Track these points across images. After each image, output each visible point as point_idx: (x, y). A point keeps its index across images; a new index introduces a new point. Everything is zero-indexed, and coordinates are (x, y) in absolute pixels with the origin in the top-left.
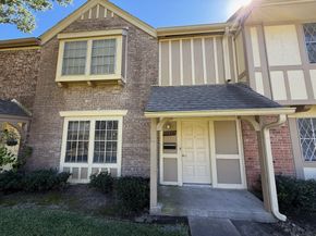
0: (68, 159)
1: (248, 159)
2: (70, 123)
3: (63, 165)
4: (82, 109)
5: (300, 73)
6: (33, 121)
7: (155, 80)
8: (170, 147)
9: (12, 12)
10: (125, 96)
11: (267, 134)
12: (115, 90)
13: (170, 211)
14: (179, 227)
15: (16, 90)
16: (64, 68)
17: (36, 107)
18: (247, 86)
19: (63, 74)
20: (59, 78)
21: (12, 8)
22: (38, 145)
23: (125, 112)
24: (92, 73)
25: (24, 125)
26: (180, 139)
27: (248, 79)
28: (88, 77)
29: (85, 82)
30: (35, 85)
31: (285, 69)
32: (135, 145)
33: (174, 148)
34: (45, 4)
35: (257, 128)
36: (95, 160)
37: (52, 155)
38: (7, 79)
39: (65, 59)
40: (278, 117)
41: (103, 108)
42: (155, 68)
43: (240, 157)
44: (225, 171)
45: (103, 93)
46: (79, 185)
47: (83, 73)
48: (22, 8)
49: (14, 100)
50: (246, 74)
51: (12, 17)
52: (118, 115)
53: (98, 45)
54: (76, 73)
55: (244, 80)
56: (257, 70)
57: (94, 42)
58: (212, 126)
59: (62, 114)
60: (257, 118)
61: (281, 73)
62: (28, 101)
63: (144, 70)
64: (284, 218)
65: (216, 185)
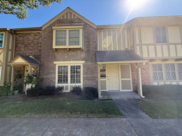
0: (59, 82)
1: (134, 80)
2: (59, 67)
3: (57, 85)
4: (64, 60)
5: (153, 47)
6: (41, 66)
7: (96, 48)
8: (103, 76)
9: (14, 8)
10: (83, 55)
11: (140, 69)
12: (79, 52)
13: (106, 97)
15: (31, 52)
16: (56, 42)
17: (42, 60)
18: (133, 51)
19: (56, 45)
20: (54, 47)
22: (45, 77)
23: (83, 62)
24: (69, 45)
25: (37, 68)
26: (107, 73)
27: (134, 48)
28: (67, 46)
29: (67, 49)
30: (40, 50)
31: (148, 45)
32: (89, 76)
33: (105, 76)
34: (35, 6)
35: (136, 67)
36: (71, 83)
37: (52, 81)
38: (26, 46)
39: (56, 38)
40: (143, 63)
41: (74, 60)
42: (96, 42)
43: (131, 79)
44: (125, 85)
45: (74, 53)
46: (65, 93)
47: (65, 45)
49: (31, 56)
50: (133, 46)
52: (81, 63)
53: (71, 32)
54: (62, 45)
55: (133, 49)
56: (138, 45)
57: (69, 30)
58: (120, 67)
59: (55, 63)
60: (136, 64)
61: (146, 46)
62: (38, 57)
63: (91, 43)
64: (144, 97)
65: (121, 90)
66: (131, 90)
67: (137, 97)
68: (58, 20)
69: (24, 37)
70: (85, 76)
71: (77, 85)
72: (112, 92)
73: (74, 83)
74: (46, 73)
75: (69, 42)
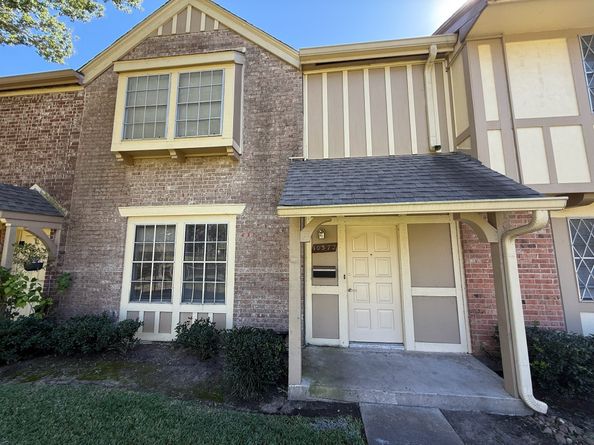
0: (135, 296)
1: (474, 298)
2: (139, 228)
3: (126, 307)
4: (160, 202)
5: (575, 131)
6: (71, 226)
7: (296, 148)
8: (326, 274)
9: (29, 24)
10: (239, 179)
11: (511, 248)
12: (222, 167)
13: (326, 393)
14: (343, 422)
15: (39, 168)
16: (127, 126)
17: (76, 200)
18: (471, 158)
19: (126, 137)
20: (119, 144)
21: (29, 17)
22: (80, 270)
23: (240, 209)
24: (179, 135)
25: (54, 232)
26: (343, 259)
27: (474, 143)
28: (171, 142)
29: (166, 152)
30: (73, 159)
31: (545, 124)
32: (259, 270)
33: (333, 275)
34: (89, 8)
35: (491, 236)
36: (185, 299)
37: (105, 288)
38: (22, 147)
39: (128, 109)
40: (531, 216)
41: (200, 200)
42: (296, 125)
43: (458, 292)
45: (200, 173)
46: (156, 344)
47: (161, 135)
48: (47, 15)
49: (36, 187)
50: (470, 134)
51: (29, 33)
52: (227, 214)
53: (189, 83)
54: (149, 136)
55: (466, 146)
56: (492, 126)
57: (182, 76)
58: (404, 234)
59: (124, 212)
60: (491, 217)
61: (537, 132)
62: (61, 189)
63: (275, 128)
64: (542, 407)
65: (412, 346)
66: (463, 347)
67: (498, 400)
68: (147, 41)
69: (18, 112)
70: (245, 270)
71: (210, 310)
72: (367, 352)
73: (197, 299)
74: (85, 254)
75: (179, 124)
